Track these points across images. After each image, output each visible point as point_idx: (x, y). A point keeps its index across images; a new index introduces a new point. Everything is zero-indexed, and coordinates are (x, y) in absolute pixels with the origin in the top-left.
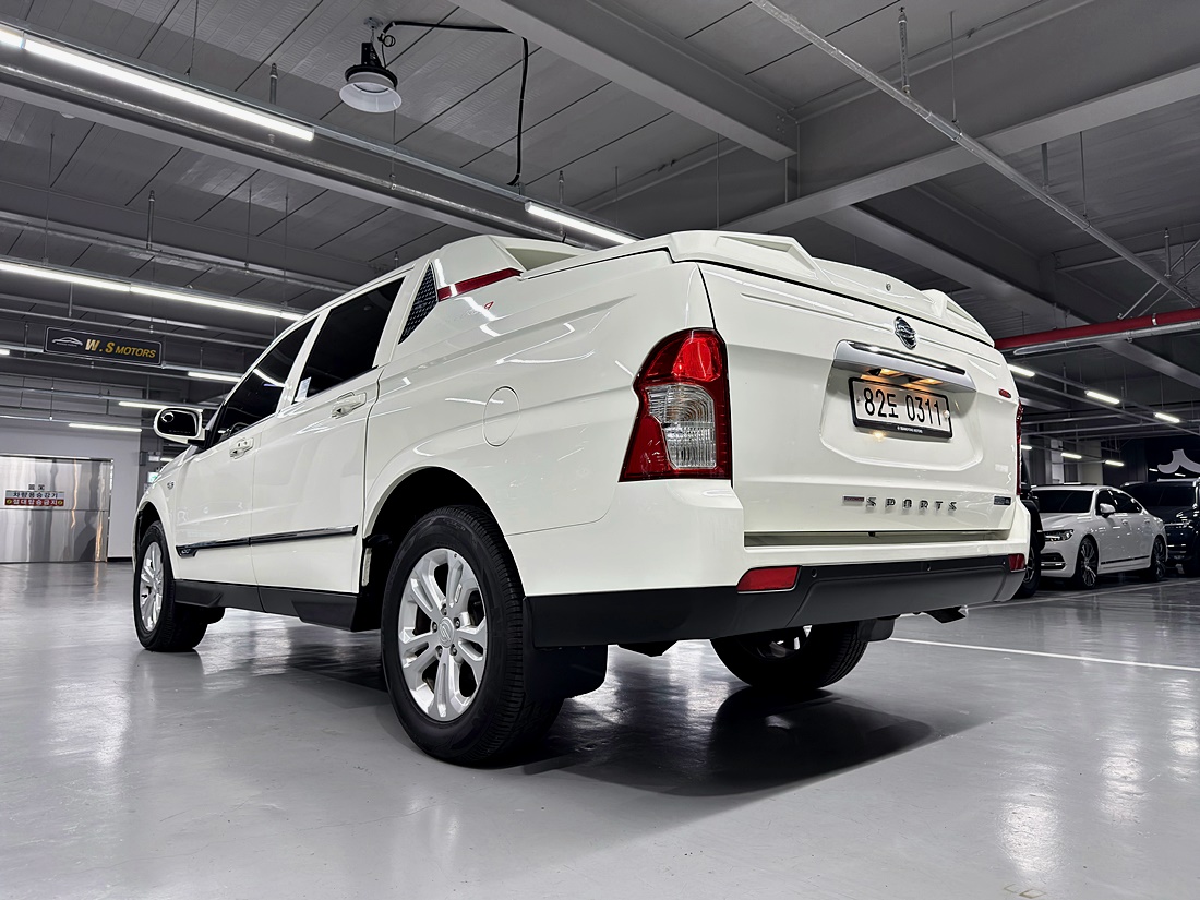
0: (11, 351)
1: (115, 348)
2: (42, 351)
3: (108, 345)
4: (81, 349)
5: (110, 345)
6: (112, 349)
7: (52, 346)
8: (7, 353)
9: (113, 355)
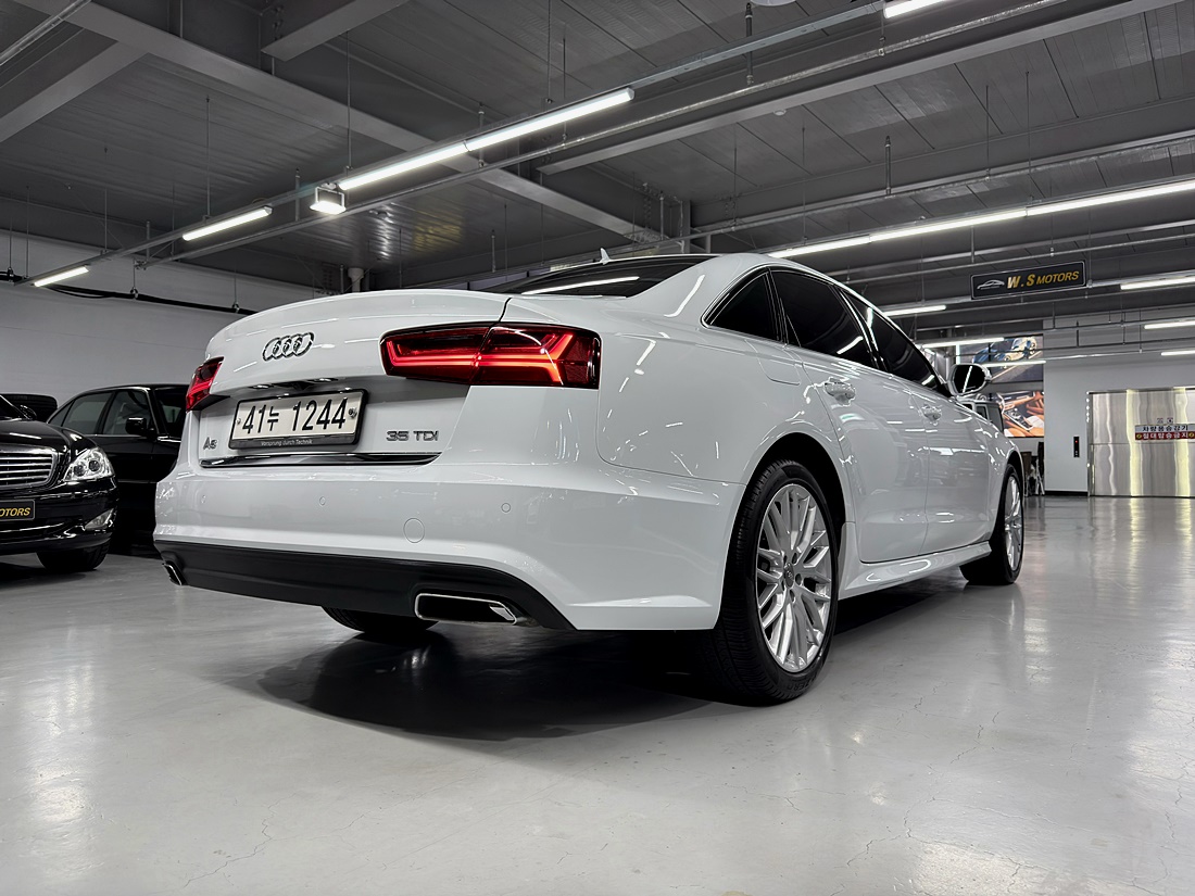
0: (947, 305)
1: (1036, 279)
2: (969, 300)
3: (1029, 278)
4: (1003, 289)
5: (1031, 278)
6: (1033, 281)
7: (978, 293)
8: (943, 308)
9: (1036, 287)
